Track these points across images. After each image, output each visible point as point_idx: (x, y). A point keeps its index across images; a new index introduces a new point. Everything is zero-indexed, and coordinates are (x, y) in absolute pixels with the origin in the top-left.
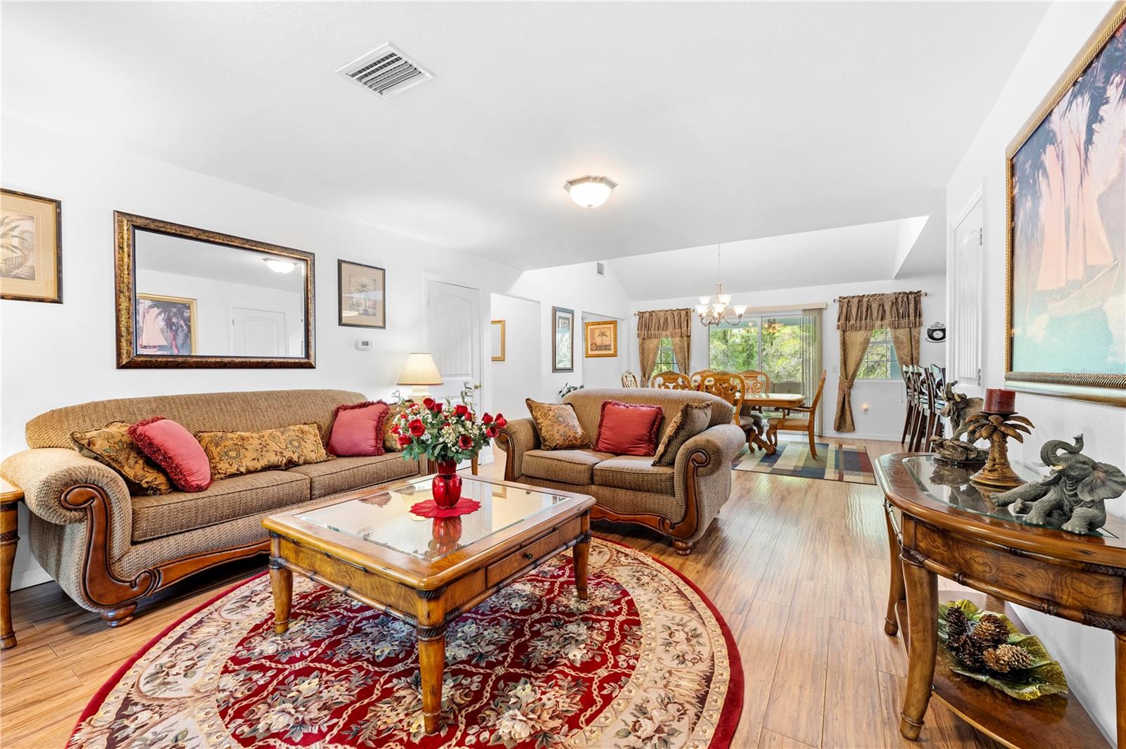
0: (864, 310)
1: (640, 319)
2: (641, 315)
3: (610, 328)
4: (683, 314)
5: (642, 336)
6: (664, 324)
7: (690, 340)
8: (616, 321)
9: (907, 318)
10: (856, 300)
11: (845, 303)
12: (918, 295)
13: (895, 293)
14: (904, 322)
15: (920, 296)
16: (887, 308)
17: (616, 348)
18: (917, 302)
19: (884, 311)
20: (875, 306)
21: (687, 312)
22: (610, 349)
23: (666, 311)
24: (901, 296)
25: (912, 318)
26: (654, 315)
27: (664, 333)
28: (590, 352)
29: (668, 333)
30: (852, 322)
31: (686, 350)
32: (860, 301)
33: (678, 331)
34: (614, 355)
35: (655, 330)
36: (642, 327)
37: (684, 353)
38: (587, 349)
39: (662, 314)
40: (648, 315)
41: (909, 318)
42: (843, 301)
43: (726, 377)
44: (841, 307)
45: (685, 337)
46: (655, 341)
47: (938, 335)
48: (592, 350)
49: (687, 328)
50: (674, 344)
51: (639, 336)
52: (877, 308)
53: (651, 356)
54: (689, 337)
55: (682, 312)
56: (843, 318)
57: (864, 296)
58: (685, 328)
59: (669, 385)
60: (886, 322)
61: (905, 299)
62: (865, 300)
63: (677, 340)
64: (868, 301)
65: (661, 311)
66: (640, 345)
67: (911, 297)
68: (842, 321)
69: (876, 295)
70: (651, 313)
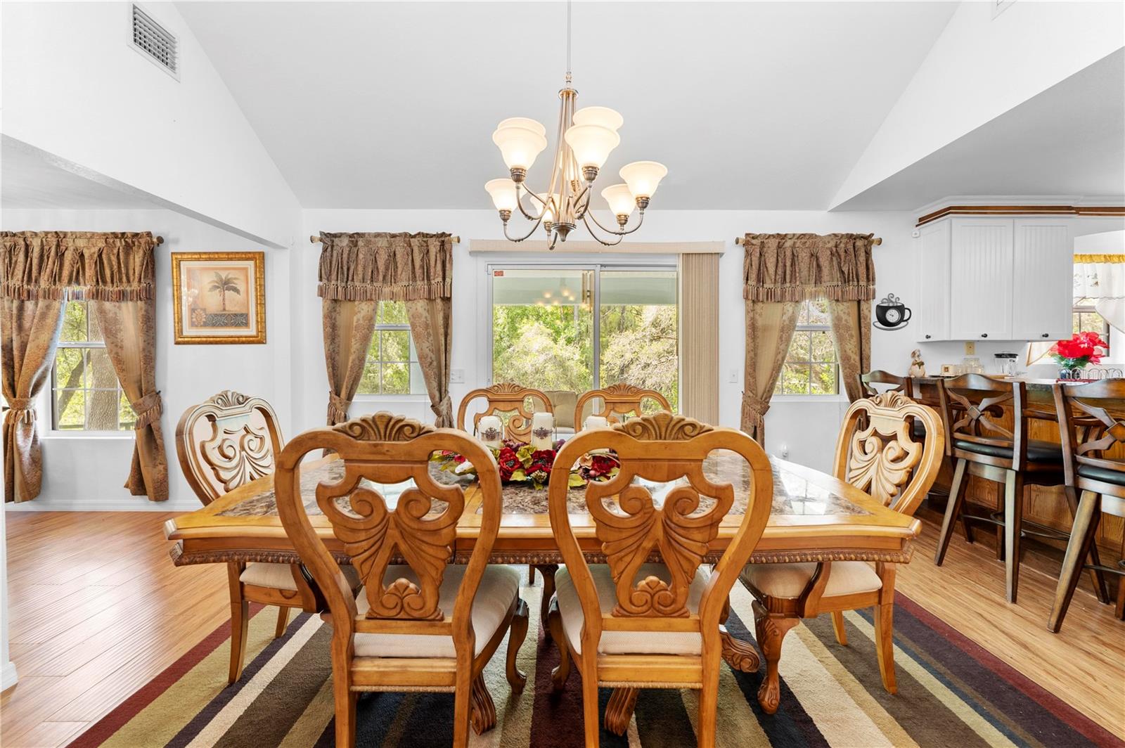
0: (788, 264)
1: (325, 250)
2: (328, 241)
3: (245, 269)
4: (434, 247)
5: (331, 295)
6: (387, 269)
7: (450, 308)
8: (262, 255)
9: (856, 283)
10: (773, 244)
11: (754, 246)
12: (868, 239)
13: (835, 235)
14: (851, 289)
15: (871, 243)
16: (824, 262)
17: (262, 322)
18: (868, 254)
19: (818, 266)
20: (804, 256)
21: (443, 243)
22: (246, 325)
23: (394, 236)
24: (844, 241)
25: (863, 283)
26: (361, 243)
27: (387, 290)
28: (188, 331)
29: (397, 289)
30: (768, 285)
31: (442, 331)
32: (779, 247)
33: (421, 284)
34: (260, 339)
35: (363, 280)
36: (330, 275)
37: (436, 335)
38: (180, 320)
39: (382, 243)
40: (345, 242)
41: (858, 281)
42: (754, 242)
43: (684, 447)
44: (748, 254)
45: (439, 301)
46: (364, 308)
47: (892, 316)
48: (193, 325)
49: (444, 278)
50: (413, 318)
51: (322, 292)
52: (807, 260)
53: (355, 346)
54: (447, 300)
55: (431, 241)
56: (753, 276)
57: (786, 235)
58: (440, 279)
59: (376, 487)
60: (822, 288)
61: (850, 247)
62: (789, 243)
63: (421, 306)
64: (793, 247)
65: (378, 235)
66: (325, 317)
67: (859, 243)
68: (752, 282)
69: (804, 235)
70: (355, 238)
